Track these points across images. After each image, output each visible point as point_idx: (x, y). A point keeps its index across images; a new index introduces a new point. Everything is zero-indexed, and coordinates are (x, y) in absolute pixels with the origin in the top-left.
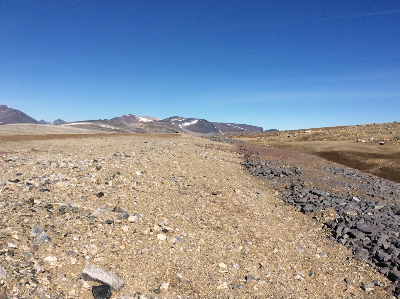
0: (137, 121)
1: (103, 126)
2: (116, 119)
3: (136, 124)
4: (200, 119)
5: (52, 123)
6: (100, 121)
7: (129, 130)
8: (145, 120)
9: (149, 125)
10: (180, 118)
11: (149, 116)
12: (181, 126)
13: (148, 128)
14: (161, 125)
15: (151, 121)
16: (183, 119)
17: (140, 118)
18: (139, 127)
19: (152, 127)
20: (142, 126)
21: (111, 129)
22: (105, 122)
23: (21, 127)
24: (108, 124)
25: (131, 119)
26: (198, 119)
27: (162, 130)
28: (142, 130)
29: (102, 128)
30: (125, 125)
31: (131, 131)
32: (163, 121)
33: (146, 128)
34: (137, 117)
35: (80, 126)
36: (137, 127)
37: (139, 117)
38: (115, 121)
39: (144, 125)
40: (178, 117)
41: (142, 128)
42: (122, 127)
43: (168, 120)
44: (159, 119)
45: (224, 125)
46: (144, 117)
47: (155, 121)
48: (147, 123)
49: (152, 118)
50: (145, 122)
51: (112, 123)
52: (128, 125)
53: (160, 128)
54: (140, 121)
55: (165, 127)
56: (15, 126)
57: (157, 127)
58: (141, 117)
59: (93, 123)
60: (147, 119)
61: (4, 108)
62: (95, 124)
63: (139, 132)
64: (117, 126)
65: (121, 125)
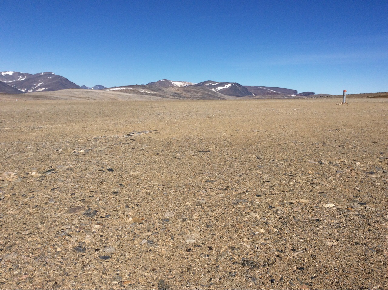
0: (173, 86)
1: (142, 90)
2: (151, 84)
3: (173, 89)
4: (233, 83)
5: (93, 88)
6: (137, 86)
7: (167, 95)
8: (179, 84)
9: (185, 89)
10: (214, 82)
11: (183, 81)
12: (213, 90)
13: (184, 93)
14: (197, 89)
15: (185, 85)
16: (217, 83)
17: (174, 82)
18: (176, 92)
19: (188, 91)
20: (178, 90)
21: (150, 94)
22: (143, 86)
25: (166, 83)
26: (231, 83)
27: (198, 94)
28: (178, 94)
30: (162, 90)
31: (168, 95)
32: (197, 85)
33: (182, 93)
34: (172, 82)
35: (121, 91)
36: (174, 92)
37: (173, 82)
38: (151, 86)
39: (180, 89)
40: (212, 81)
41: (178, 92)
42: (160, 92)
43: (202, 84)
44: (193, 84)
45: (257, 88)
46: (178, 82)
47: (189, 85)
48: (181, 87)
49: (186, 83)
50: (180, 86)
51: (150, 88)
52: (166, 90)
53: (195, 92)
54: (174, 85)
55: (201, 91)
58: (176, 82)
59: (133, 88)
60: (181, 84)
61: (50, 74)
62: (134, 89)
63: (176, 96)
64: (155, 91)
65: (159, 90)
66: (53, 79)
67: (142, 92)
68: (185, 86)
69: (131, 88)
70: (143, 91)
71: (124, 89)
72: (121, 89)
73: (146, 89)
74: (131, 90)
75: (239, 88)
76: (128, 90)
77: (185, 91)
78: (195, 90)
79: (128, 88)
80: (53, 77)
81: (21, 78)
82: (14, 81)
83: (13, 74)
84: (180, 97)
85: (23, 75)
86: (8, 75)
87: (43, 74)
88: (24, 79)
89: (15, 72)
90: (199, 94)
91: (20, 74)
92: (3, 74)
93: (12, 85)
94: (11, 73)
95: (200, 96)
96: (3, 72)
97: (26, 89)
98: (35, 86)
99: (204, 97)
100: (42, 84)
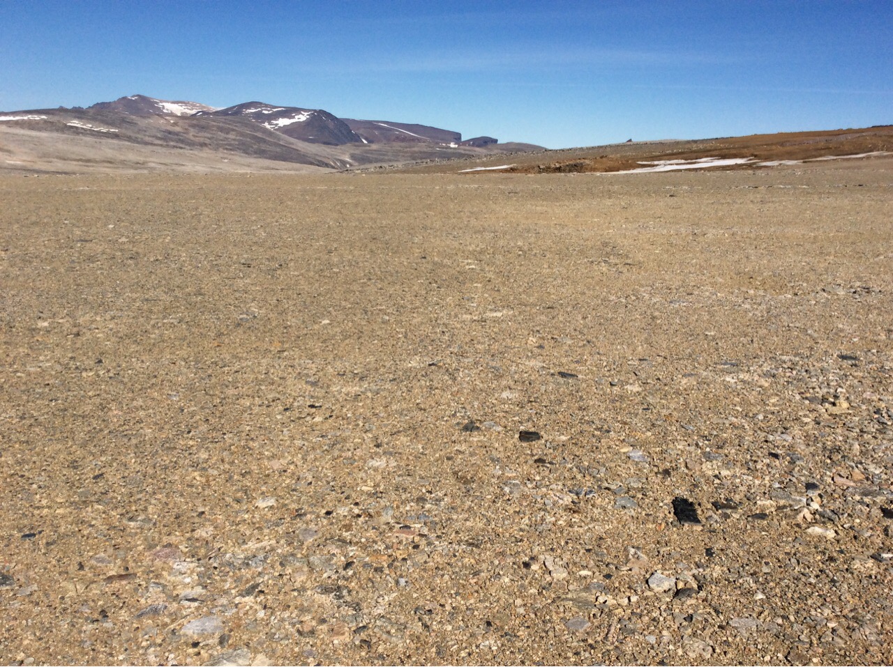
0: (160, 114)
1: (76, 123)
2: (104, 106)
3: (162, 121)
4: (315, 111)
6: (62, 110)
7: (145, 135)
8: (177, 109)
9: (195, 122)
10: (266, 106)
11: (185, 100)
12: (267, 125)
13: (192, 132)
14: (223, 123)
15: (194, 112)
16: (275, 110)
17: (164, 104)
18: (170, 128)
19: (203, 128)
20: (175, 124)
21: (99, 132)
22: (78, 113)
24: (89, 119)
25: (143, 106)
26: (309, 110)
27: (228, 136)
28: (177, 134)
29: (75, 129)
30: (132, 123)
31: (149, 136)
32: (224, 113)
33: (187, 131)
34: (157, 103)
35: (17, 123)
36: (164, 128)
37: (161, 102)
38: (100, 112)
39: (181, 122)
40: (261, 103)
41: (177, 129)
42: (126, 128)
43: (237, 111)
44: (214, 108)
45: (371, 125)
46: (173, 103)
47: (204, 113)
48: (184, 117)
49: (194, 106)
50: (179, 115)
51: (99, 117)
52: (143, 123)
53: (221, 129)
54: (165, 111)
55: (237, 129)
57: (215, 129)
58: (168, 102)
59: (51, 116)
60: (182, 108)
62: (54, 119)
63: (172, 140)
64: (112, 124)
65: (123, 122)
67: (77, 128)
68: (193, 115)
69: (44, 117)
70: (79, 125)
71: (26, 118)
72: (17, 118)
73: (88, 119)
74: (45, 121)
75: (331, 125)
76: (37, 123)
77: (193, 126)
78: (221, 124)
79: (37, 118)
84: (182, 141)
90: (232, 136)
95: (234, 140)
99: (243, 144)
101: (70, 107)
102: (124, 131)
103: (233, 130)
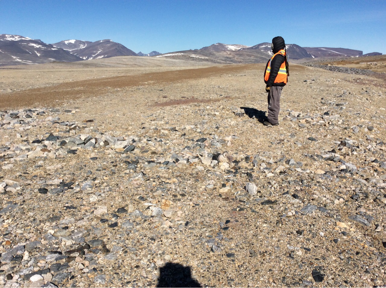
0: (225, 49)
1: (193, 56)
2: (205, 48)
3: (225, 53)
4: (291, 45)
5: (149, 55)
6: (190, 51)
8: (233, 48)
9: (238, 53)
11: (237, 44)
12: (269, 52)
13: (236, 57)
14: (250, 52)
15: (240, 48)
17: (228, 46)
18: (228, 56)
19: (241, 55)
20: (230, 54)
21: (201, 59)
22: (195, 52)
23: (124, 60)
24: (198, 54)
25: (220, 47)
26: (289, 45)
27: (250, 58)
28: (230, 58)
29: (193, 58)
30: (213, 55)
31: (219, 60)
32: (252, 48)
33: (234, 57)
34: (225, 46)
35: (173, 57)
36: (225, 56)
39: (232, 53)
40: (267, 43)
41: (230, 56)
43: (257, 47)
44: (248, 47)
45: (317, 49)
46: (232, 45)
47: (244, 49)
48: (235, 51)
49: (240, 46)
51: (202, 53)
52: (217, 54)
53: (248, 55)
54: (228, 49)
55: (254, 55)
56: (118, 58)
57: (245, 55)
58: (230, 45)
60: (235, 47)
61: (108, 41)
62: (185, 54)
63: (228, 61)
64: (206, 56)
65: (211, 54)
66: (111, 46)
68: (239, 50)
69: (182, 54)
72: (173, 55)
74: (183, 56)
75: (298, 50)
78: (248, 53)
79: (180, 54)
80: (111, 44)
81: (83, 46)
82: (76, 49)
83: (75, 42)
84: (232, 61)
85: (84, 43)
86: (70, 43)
87: (102, 41)
88: (84, 47)
89: (76, 40)
91: (81, 42)
92: (66, 42)
93: (74, 53)
94: (73, 41)
95: (253, 59)
96: (67, 40)
97: (87, 57)
98: (94, 54)
99: (257, 61)
100: (101, 52)
101: (193, 50)
102: (210, 58)
103: (253, 55)
